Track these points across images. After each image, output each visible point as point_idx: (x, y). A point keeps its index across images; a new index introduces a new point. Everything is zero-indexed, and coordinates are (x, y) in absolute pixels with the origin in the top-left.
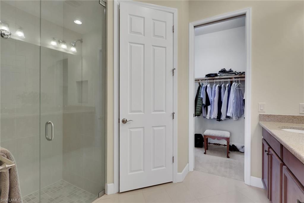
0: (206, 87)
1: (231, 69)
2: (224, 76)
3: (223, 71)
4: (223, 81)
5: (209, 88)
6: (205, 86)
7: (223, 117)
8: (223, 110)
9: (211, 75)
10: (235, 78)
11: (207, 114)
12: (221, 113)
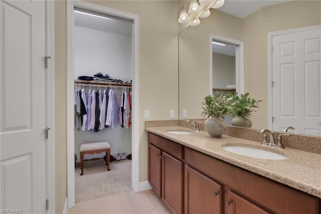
0: (79, 92)
1: (107, 75)
2: (101, 81)
3: (100, 76)
4: (99, 87)
5: (83, 93)
6: (79, 90)
7: (102, 127)
8: (101, 119)
9: (86, 78)
10: (112, 85)
11: (82, 125)
12: (99, 122)
